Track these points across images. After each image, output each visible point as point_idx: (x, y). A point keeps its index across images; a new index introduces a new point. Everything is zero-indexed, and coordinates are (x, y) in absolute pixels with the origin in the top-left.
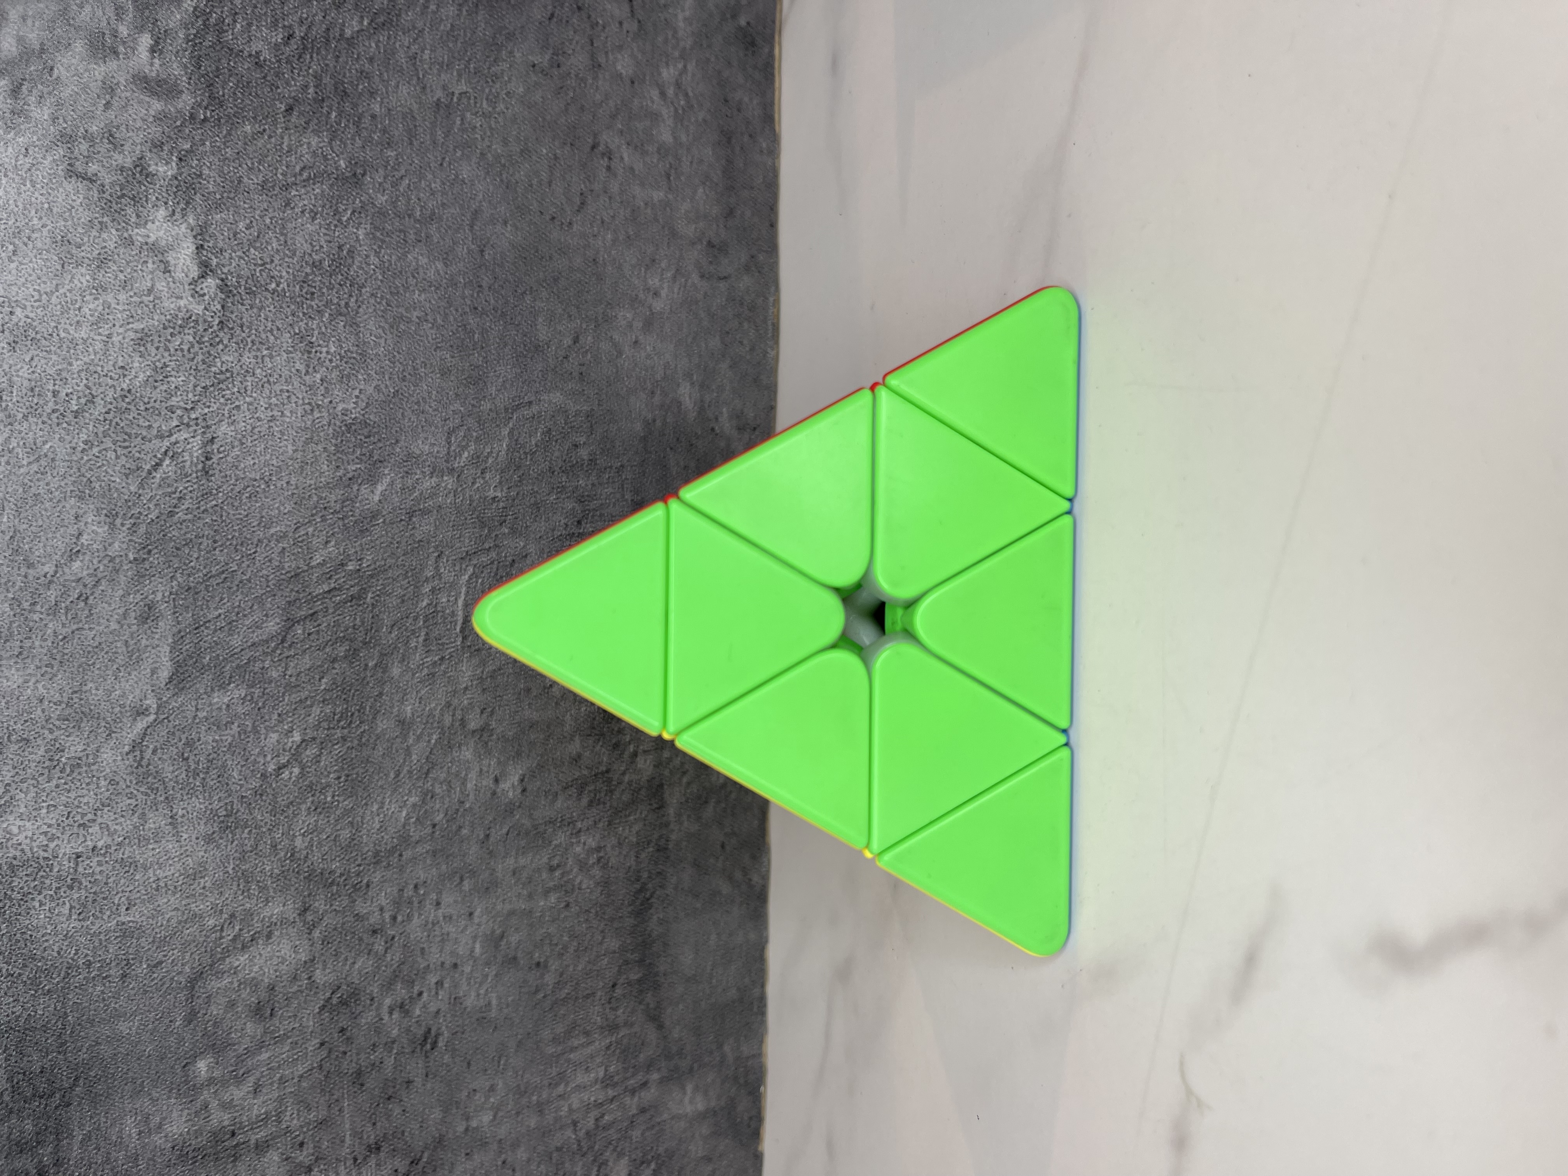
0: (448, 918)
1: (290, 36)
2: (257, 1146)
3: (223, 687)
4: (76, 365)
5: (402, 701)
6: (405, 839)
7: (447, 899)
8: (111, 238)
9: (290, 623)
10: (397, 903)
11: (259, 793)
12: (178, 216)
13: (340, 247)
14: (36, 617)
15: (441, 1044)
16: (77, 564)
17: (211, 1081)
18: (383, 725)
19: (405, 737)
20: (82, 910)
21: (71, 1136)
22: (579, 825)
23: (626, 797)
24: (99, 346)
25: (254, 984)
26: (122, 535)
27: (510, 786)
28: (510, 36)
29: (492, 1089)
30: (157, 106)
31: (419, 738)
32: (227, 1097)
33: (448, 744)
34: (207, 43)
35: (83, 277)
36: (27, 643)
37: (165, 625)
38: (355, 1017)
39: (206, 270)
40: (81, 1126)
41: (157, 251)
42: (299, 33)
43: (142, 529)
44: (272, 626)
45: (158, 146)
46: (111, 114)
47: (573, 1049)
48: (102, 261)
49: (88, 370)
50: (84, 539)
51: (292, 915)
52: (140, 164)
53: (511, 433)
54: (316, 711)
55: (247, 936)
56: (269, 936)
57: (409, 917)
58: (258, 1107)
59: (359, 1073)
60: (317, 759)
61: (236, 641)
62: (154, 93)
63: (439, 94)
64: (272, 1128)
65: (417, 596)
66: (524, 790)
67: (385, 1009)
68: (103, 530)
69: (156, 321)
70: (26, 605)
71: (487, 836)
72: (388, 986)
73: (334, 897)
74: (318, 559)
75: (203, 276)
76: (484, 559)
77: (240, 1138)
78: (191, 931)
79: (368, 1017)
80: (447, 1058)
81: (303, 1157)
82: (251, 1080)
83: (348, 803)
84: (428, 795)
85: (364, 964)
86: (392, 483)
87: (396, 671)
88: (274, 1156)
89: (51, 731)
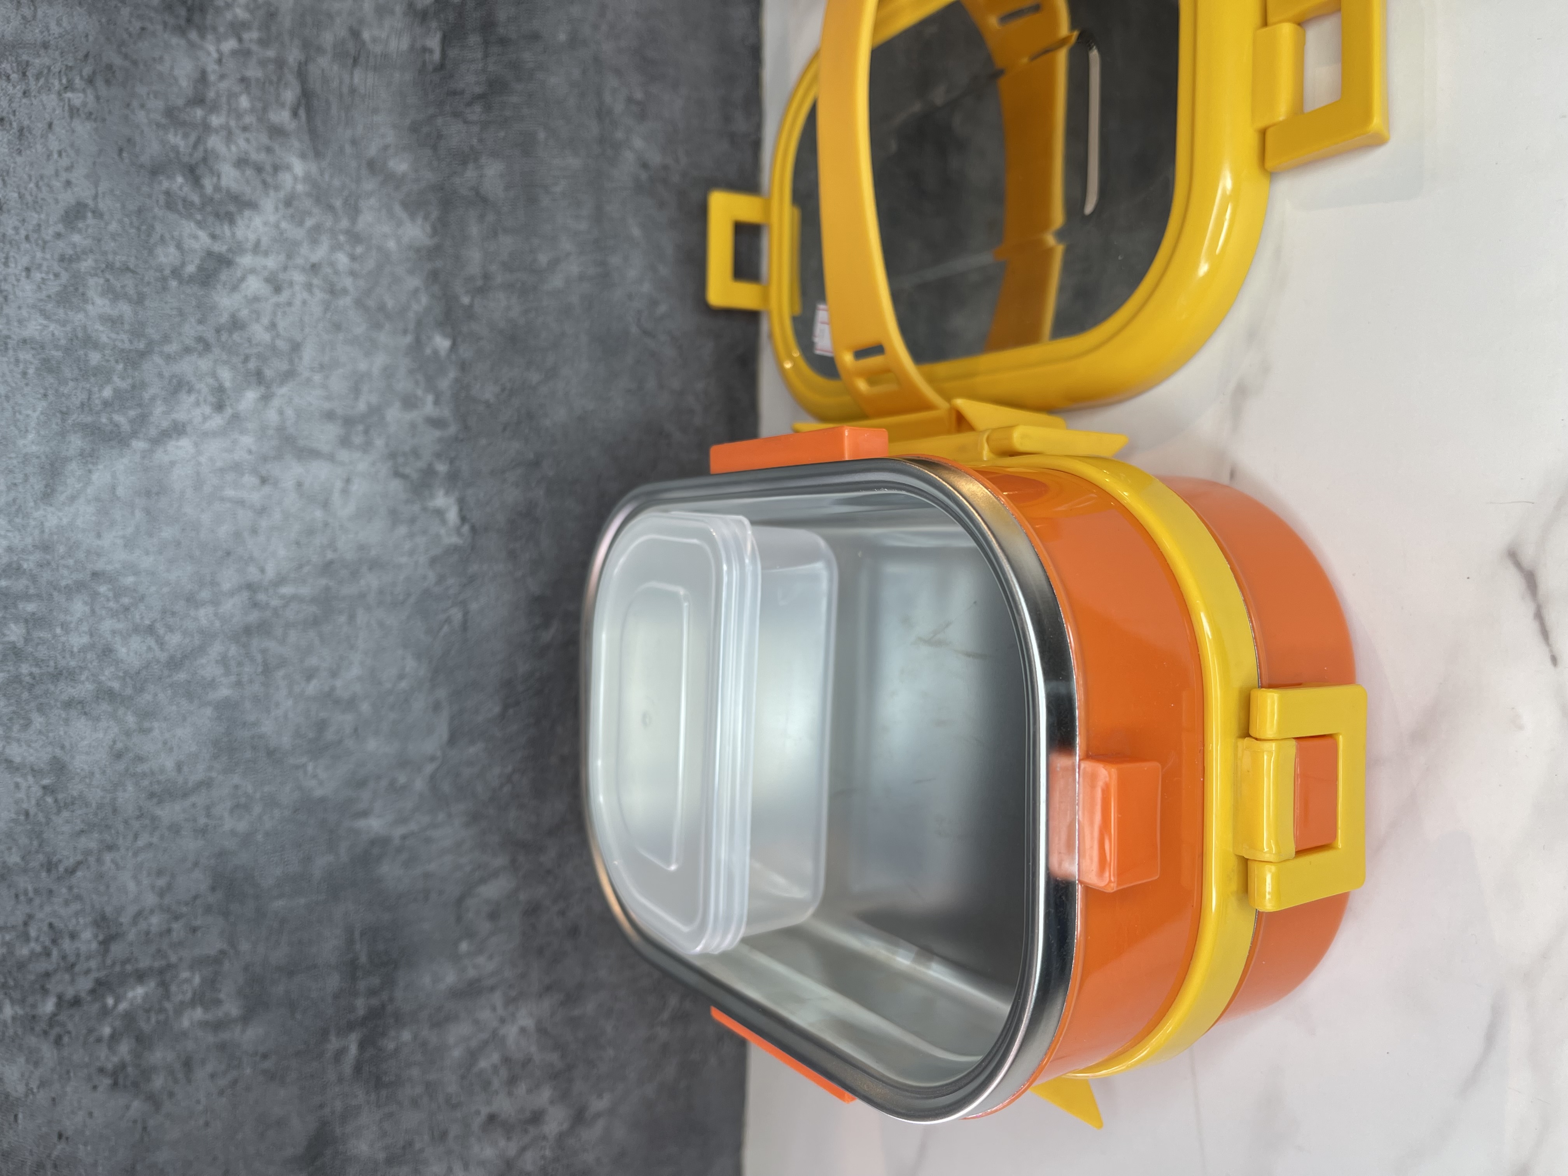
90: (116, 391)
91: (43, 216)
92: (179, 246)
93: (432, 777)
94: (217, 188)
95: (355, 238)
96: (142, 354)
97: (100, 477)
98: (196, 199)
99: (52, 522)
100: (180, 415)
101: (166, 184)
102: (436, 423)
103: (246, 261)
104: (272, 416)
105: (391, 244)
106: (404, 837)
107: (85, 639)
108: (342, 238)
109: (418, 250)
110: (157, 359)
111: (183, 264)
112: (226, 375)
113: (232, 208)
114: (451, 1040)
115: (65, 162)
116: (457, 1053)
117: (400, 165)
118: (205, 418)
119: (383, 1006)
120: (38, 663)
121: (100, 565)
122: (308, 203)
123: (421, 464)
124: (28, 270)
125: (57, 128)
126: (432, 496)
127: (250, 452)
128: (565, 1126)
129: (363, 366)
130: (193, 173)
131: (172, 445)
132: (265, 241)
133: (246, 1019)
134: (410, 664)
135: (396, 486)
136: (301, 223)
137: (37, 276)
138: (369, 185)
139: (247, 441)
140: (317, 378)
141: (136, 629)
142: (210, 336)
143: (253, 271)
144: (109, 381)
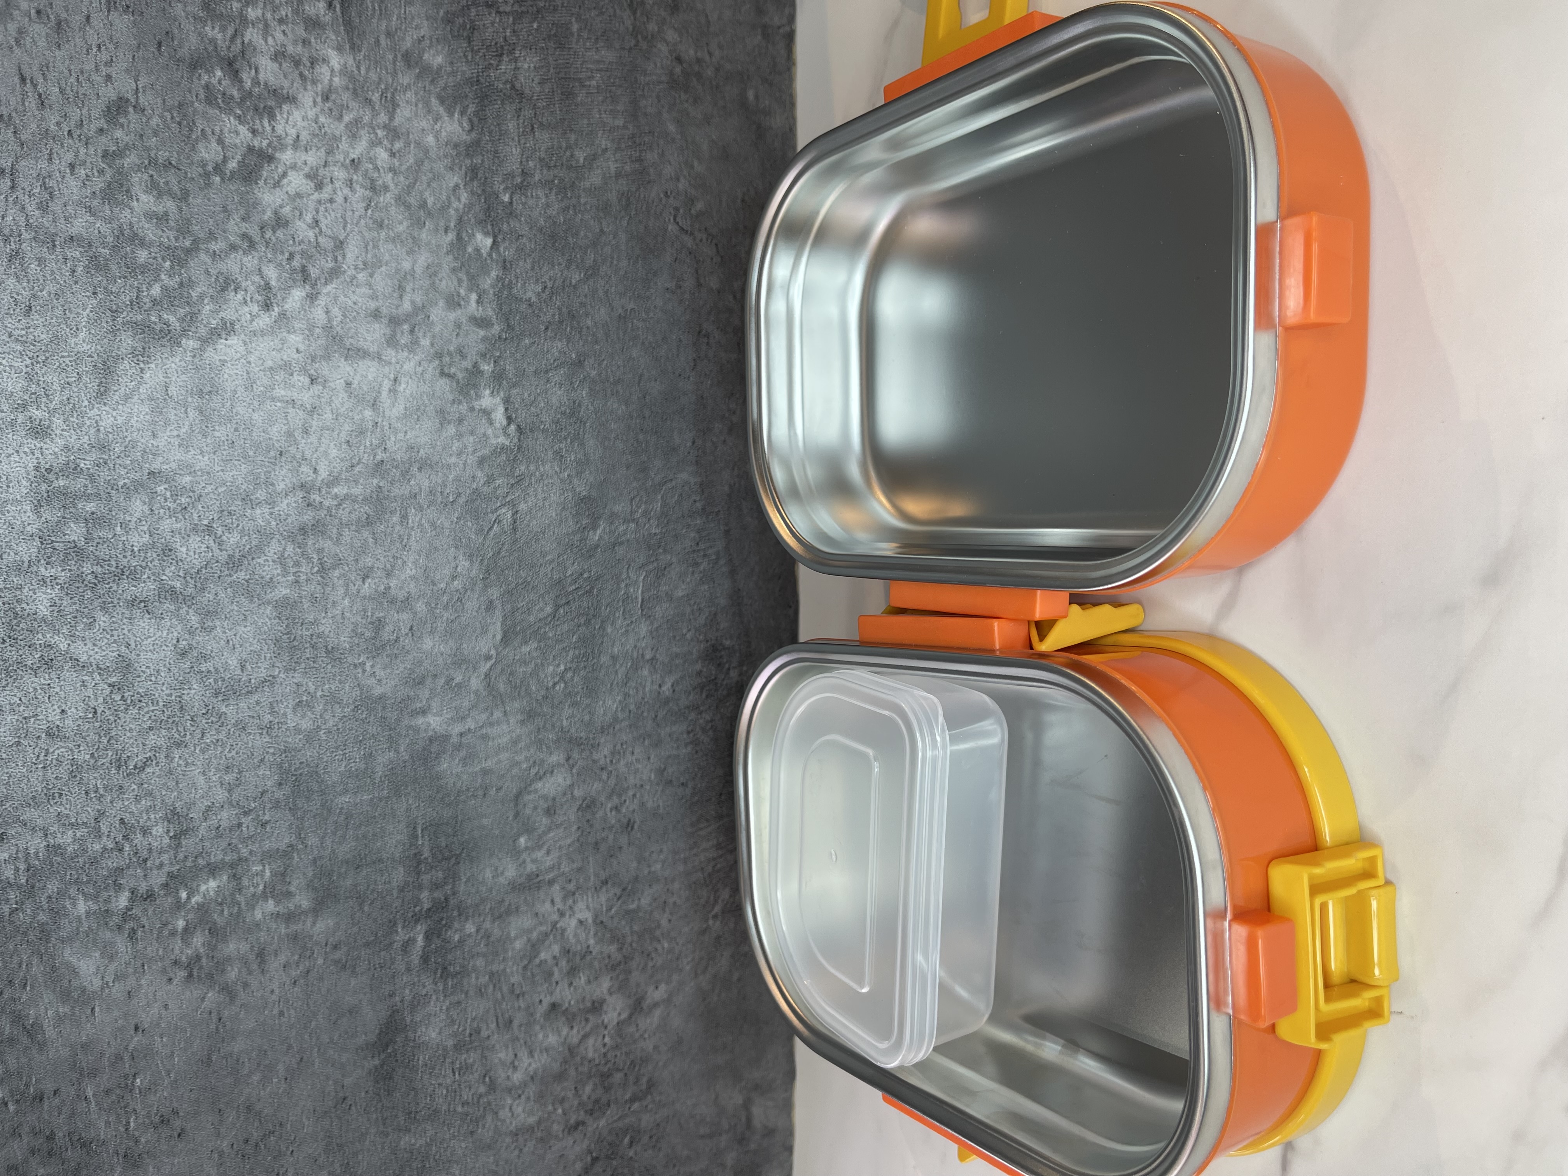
0: (638, 760)
1: (545, 287)
2: (549, 882)
3: (526, 643)
4: (451, 477)
5: (612, 646)
6: (616, 720)
7: (637, 750)
8: (464, 407)
9: (557, 607)
10: (613, 754)
11: (545, 697)
12: (495, 393)
13: (574, 402)
14: (438, 611)
15: (636, 827)
16: (456, 583)
17: (527, 848)
18: (605, 659)
19: (614, 665)
20: (464, 762)
21: (460, 880)
22: (702, 708)
23: (725, 692)
24: (461, 466)
25: (545, 797)
26: (476, 565)
27: (666, 688)
28: (655, 274)
29: (661, 851)
30: (482, 333)
31: (621, 665)
32: (534, 856)
33: (636, 667)
34: (504, 296)
35: (451, 430)
36: (435, 625)
37: (498, 613)
38: (594, 814)
39: (509, 419)
40: (465, 874)
41: (487, 413)
42: (549, 285)
43: (486, 562)
44: (549, 609)
45: (483, 356)
46: (460, 340)
47: (701, 829)
48: (460, 421)
49: (457, 479)
50: (459, 569)
51: (562, 761)
52: (475, 365)
53: (662, 498)
54: (571, 653)
55: (541, 773)
56: (552, 772)
57: (619, 760)
58: (549, 861)
59: (596, 843)
60: (572, 678)
61: (532, 619)
62: (480, 326)
63: (620, 311)
64: (556, 872)
65: (619, 589)
66: (674, 691)
67: (608, 810)
68: (467, 564)
69: (486, 452)
70: (433, 605)
71: (656, 716)
72: (609, 797)
73: (583, 751)
74: (569, 572)
75: (509, 424)
76: (651, 567)
77: (541, 878)
78: (515, 771)
79: (600, 814)
80: (639, 835)
81: (571, 887)
82: (545, 848)
83: (588, 701)
84: (626, 695)
85: (597, 786)
86: (604, 528)
87: (609, 630)
88: (557, 887)
89: (447, 670)
90: (164, 288)
91: (85, 111)
92: (220, 141)
93: (487, 675)
94: (256, 82)
95: (394, 133)
96: (188, 252)
97: (153, 376)
98: (235, 93)
99: (107, 422)
100: (229, 314)
101: (205, 78)
102: (481, 322)
103: (287, 156)
104: (318, 314)
105: (430, 139)
106: (461, 735)
107: (146, 539)
108: (380, 133)
109: (456, 146)
110: (203, 256)
111: (225, 160)
112: (271, 273)
113: (270, 103)
114: (513, 934)
115: (104, 56)
116: (518, 945)
117: (436, 58)
118: (253, 317)
119: (446, 899)
120: (99, 562)
121: (157, 465)
122: (346, 96)
123: (467, 364)
124: (72, 166)
125: (94, 22)
126: (478, 397)
127: (298, 351)
128: (624, 1016)
129: (406, 265)
130: (232, 67)
131: (221, 344)
132: (305, 136)
133: (316, 911)
134: (463, 564)
135: (443, 384)
136: (340, 118)
137: (82, 172)
138: (405, 79)
139: (295, 339)
140: (362, 276)
141: (195, 529)
142: (255, 233)
143: (294, 167)
144: (157, 279)
